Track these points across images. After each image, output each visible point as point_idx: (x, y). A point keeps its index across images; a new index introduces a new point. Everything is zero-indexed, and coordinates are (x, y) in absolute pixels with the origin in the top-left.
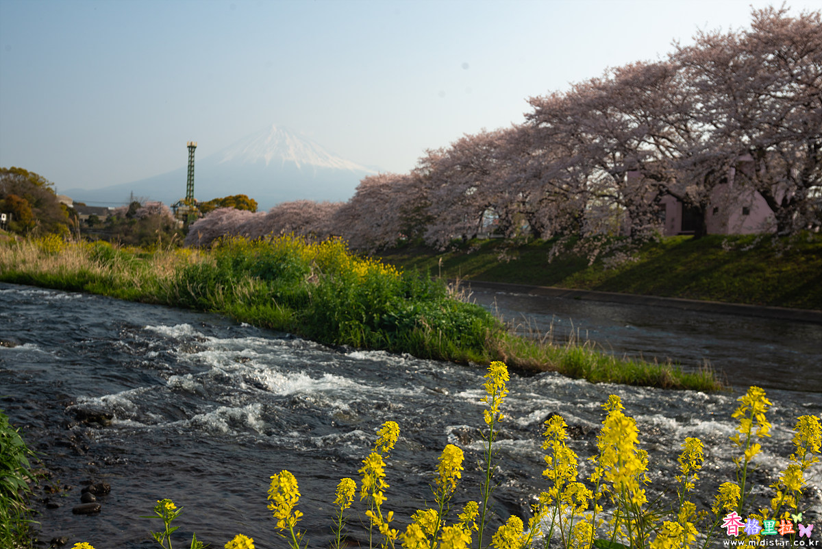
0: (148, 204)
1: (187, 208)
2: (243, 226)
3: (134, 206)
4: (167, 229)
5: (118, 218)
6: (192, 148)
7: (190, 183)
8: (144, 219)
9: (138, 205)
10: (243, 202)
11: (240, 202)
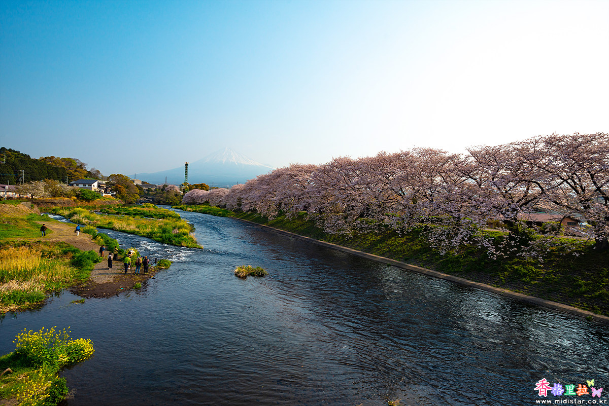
0: (170, 186)
1: (185, 187)
2: (201, 196)
3: (165, 186)
4: (176, 195)
5: (159, 189)
6: (187, 164)
7: (186, 178)
8: (168, 191)
9: (167, 186)
10: (204, 186)
11: (202, 187)
